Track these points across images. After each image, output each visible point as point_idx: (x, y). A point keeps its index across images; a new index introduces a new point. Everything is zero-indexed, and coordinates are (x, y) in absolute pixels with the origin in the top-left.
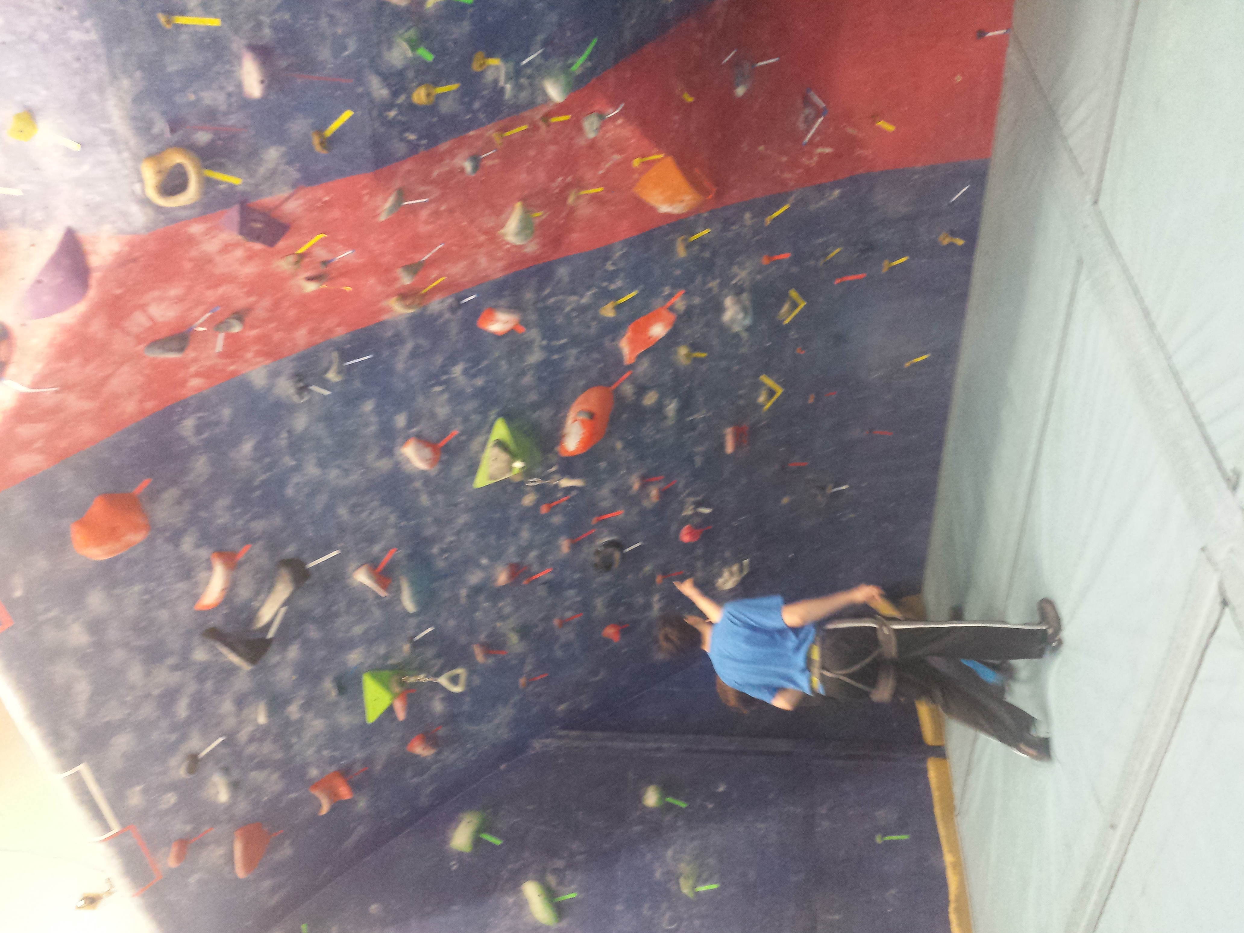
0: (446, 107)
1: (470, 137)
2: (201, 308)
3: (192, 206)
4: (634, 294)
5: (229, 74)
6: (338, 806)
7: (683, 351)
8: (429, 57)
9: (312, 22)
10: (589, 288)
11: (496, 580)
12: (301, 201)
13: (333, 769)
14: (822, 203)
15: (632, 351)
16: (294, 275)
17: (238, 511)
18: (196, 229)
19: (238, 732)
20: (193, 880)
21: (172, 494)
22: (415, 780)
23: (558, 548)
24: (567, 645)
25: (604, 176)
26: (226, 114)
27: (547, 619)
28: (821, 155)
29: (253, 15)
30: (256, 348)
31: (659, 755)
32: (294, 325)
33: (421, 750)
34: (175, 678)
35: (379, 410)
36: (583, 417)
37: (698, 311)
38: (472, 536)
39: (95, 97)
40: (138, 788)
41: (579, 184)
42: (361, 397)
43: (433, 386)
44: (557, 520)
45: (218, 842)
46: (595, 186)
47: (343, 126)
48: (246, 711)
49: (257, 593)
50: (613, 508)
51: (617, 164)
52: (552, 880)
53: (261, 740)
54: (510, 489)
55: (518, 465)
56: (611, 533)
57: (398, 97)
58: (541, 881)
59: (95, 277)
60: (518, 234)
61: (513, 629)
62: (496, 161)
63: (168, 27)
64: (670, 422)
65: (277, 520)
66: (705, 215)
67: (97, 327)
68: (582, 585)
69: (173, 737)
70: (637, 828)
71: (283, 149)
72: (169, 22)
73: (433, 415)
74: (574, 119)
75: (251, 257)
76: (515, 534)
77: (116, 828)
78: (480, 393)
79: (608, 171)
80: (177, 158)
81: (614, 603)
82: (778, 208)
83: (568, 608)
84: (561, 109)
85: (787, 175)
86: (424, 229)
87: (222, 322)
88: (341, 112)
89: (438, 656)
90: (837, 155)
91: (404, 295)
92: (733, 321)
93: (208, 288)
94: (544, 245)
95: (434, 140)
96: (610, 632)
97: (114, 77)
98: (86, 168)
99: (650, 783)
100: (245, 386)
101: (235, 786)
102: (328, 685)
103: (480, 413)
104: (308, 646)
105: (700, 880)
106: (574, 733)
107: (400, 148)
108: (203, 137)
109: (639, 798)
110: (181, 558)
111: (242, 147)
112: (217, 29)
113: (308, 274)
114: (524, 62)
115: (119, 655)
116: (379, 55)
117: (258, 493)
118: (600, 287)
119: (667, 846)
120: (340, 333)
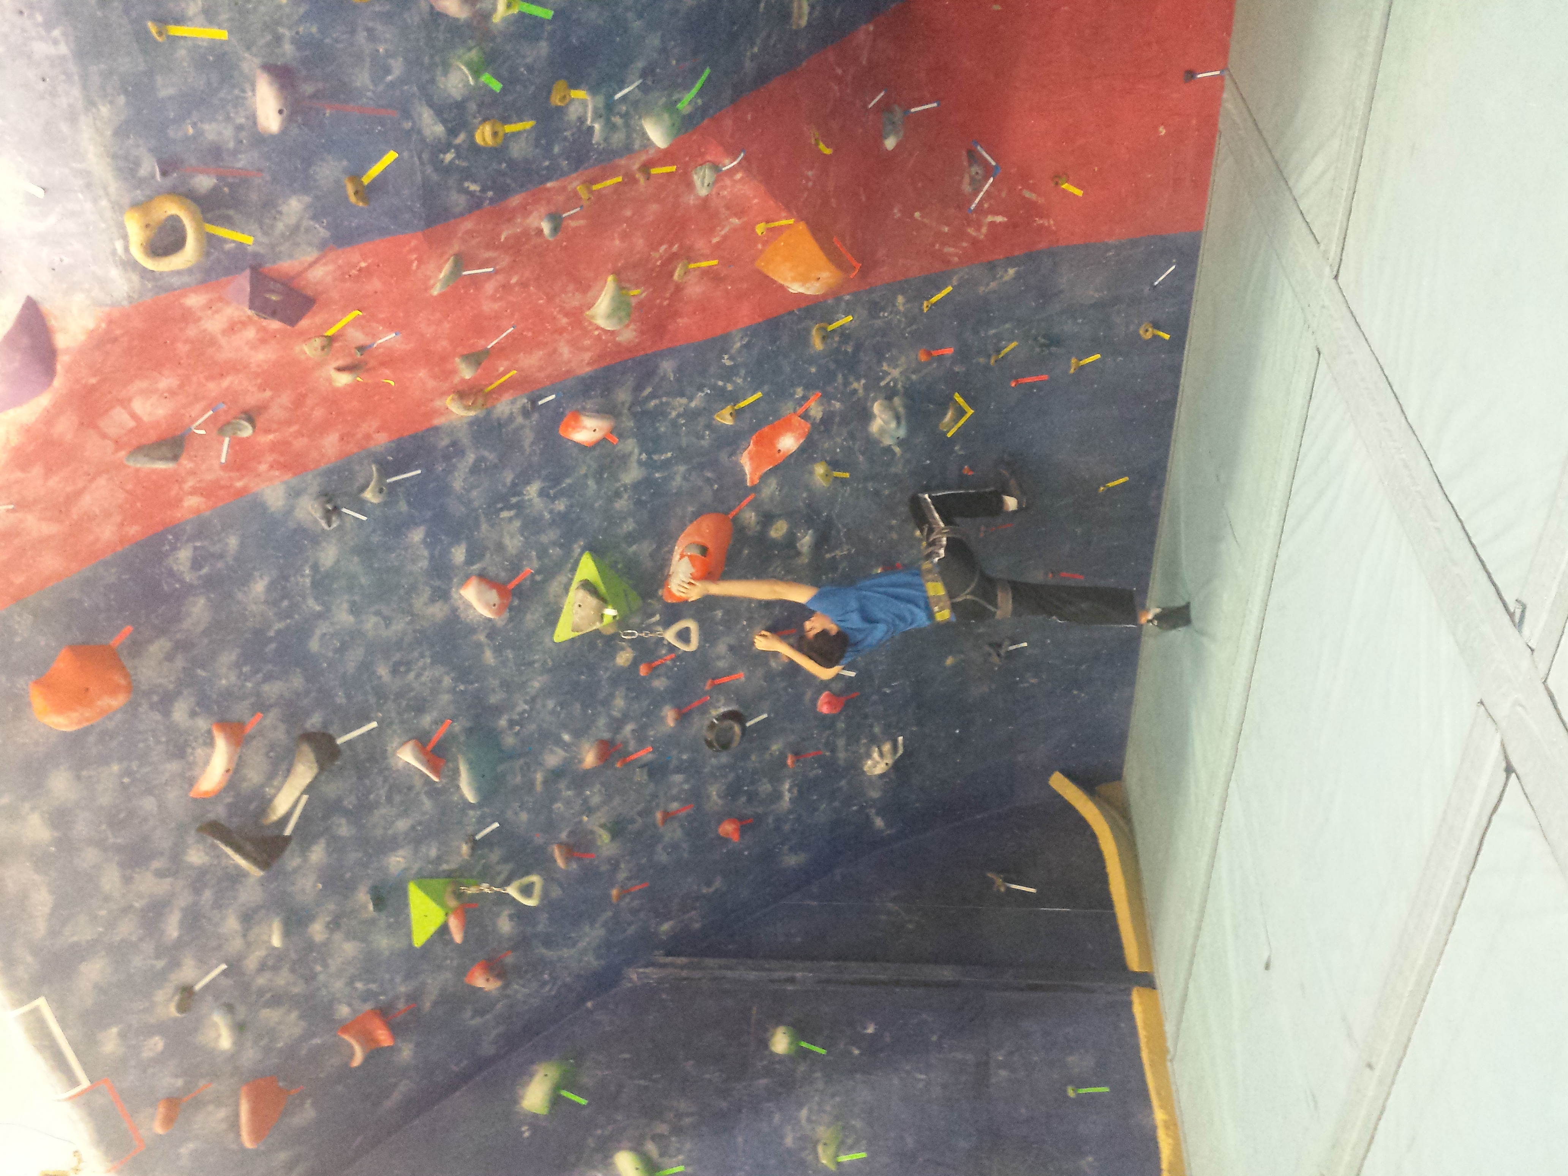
0: (517, 150)
1: (548, 190)
2: (199, 407)
3: (190, 271)
4: (759, 395)
5: (239, 102)
6: (375, 1054)
7: (820, 469)
8: (496, 86)
9: (345, 36)
10: (700, 388)
11: (581, 761)
12: (331, 267)
13: (368, 1007)
14: (993, 285)
15: (755, 470)
16: (320, 365)
17: (246, 669)
18: (194, 301)
19: (245, 958)
20: (185, 1150)
21: (159, 647)
22: (478, 1021)
23: (662, 719)
24: (675, 847)
25: (718, 246)
26: (235, 153)
27: (646, 812)
28: (992, 224)
29: (271, 26)
30: (270, 458)
31: (790, 988)
32: (323, 428)
33: (481, 982)
34: (163, 886)
35: (431, 540)
36: (696, 552)
37: (837, 419)
38: (551, 704)
39: (64, 127)
40: (114, 1030)
41: (688, 255)
42: (410, 523)
43: (502, 509)
44: (660, 684)
45: (218, 1102)
46: (707, 258)
47: (385, 172)
48: (256, 930)
49: (271, 776)
50: (731, 670)
51: (735, 230)
52: (651, 1148)
53: (275, 968)
54: (600, 643)
55: (610, 612)
56: (728, 701)
57: (456, 136)
58: (637, 1149)
59: (63, 361)
60: (609, 316)
61: (603, 826)
62: (582, 222)
63: (159, 39)
64: (805, 560)
65: (297, 681)
66: (847, 297)
67: (65, 427)
68: (692, 769)
69: (160, 964)
70: (763, 1082)
71: (307, 199)
72: (160, 33)
73: (500, 547)
74: (681, 171)
75: (265, 338)
76: (606, 703)
77: (85, 1083)
78: (562, 520)
79: (725, 238)
80: (171, 208)
81: (732, 792)
82: (939, 290)
83: (675, 799)
84: (665, 157)
85: (948, 250)
86: (488, 307)
87: (228, 423)
88: (382, 154)
89: (505, 860)
90: (1013, 225)
91: (465, 393)
92: (882, 431)
93: (211, 378)
94: (642, 333)
95: (503, 192)
96: (728, 828)
97: (90, 103)
98: (52, 220)
99: (779, 1023)
100: (258, 507)
101: (240, 1028)
102: (363, 897)
103: (561, 546)
104: (336, 846)
105: (843, 1146)
106: (682, 960)
107: (458, 201)
108: (204, 182)
109: (764, 1043)
110: (172, 728)
111: (254, 196)
112: (222, 43)
113: (340, 363)
114: (618, 96)
115: (90, 856)
116: (433, 81)
117: (273, 646)
118: (714, 387)
119: (800, 1106)
120: (381, 441)
